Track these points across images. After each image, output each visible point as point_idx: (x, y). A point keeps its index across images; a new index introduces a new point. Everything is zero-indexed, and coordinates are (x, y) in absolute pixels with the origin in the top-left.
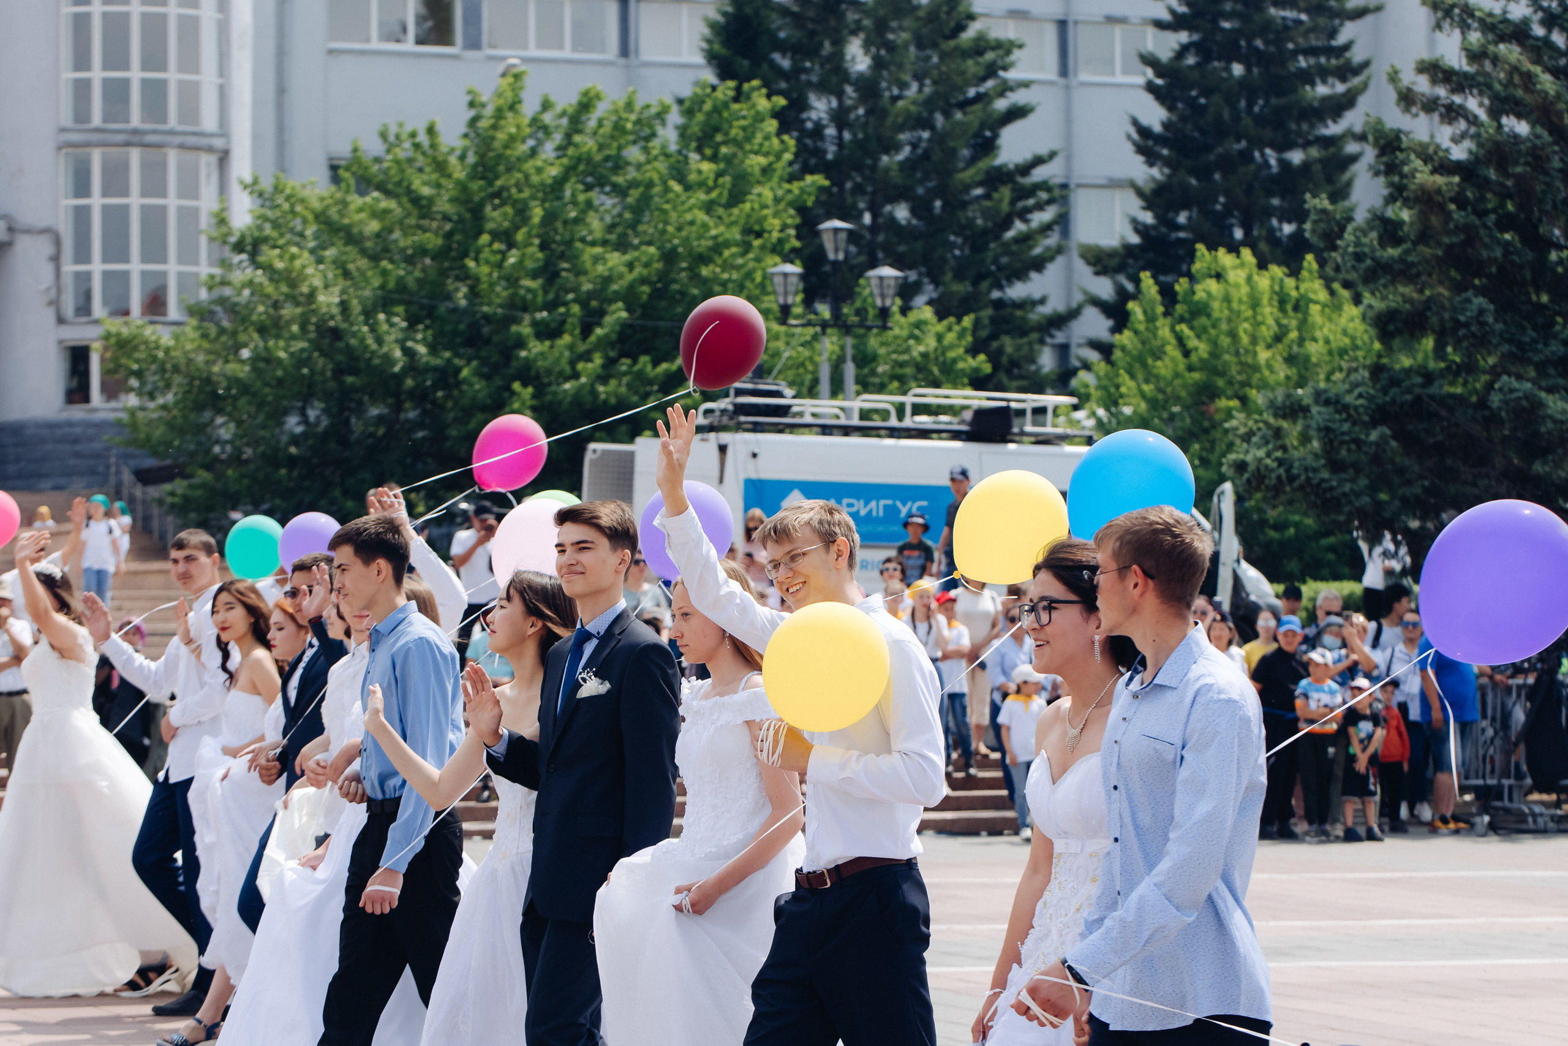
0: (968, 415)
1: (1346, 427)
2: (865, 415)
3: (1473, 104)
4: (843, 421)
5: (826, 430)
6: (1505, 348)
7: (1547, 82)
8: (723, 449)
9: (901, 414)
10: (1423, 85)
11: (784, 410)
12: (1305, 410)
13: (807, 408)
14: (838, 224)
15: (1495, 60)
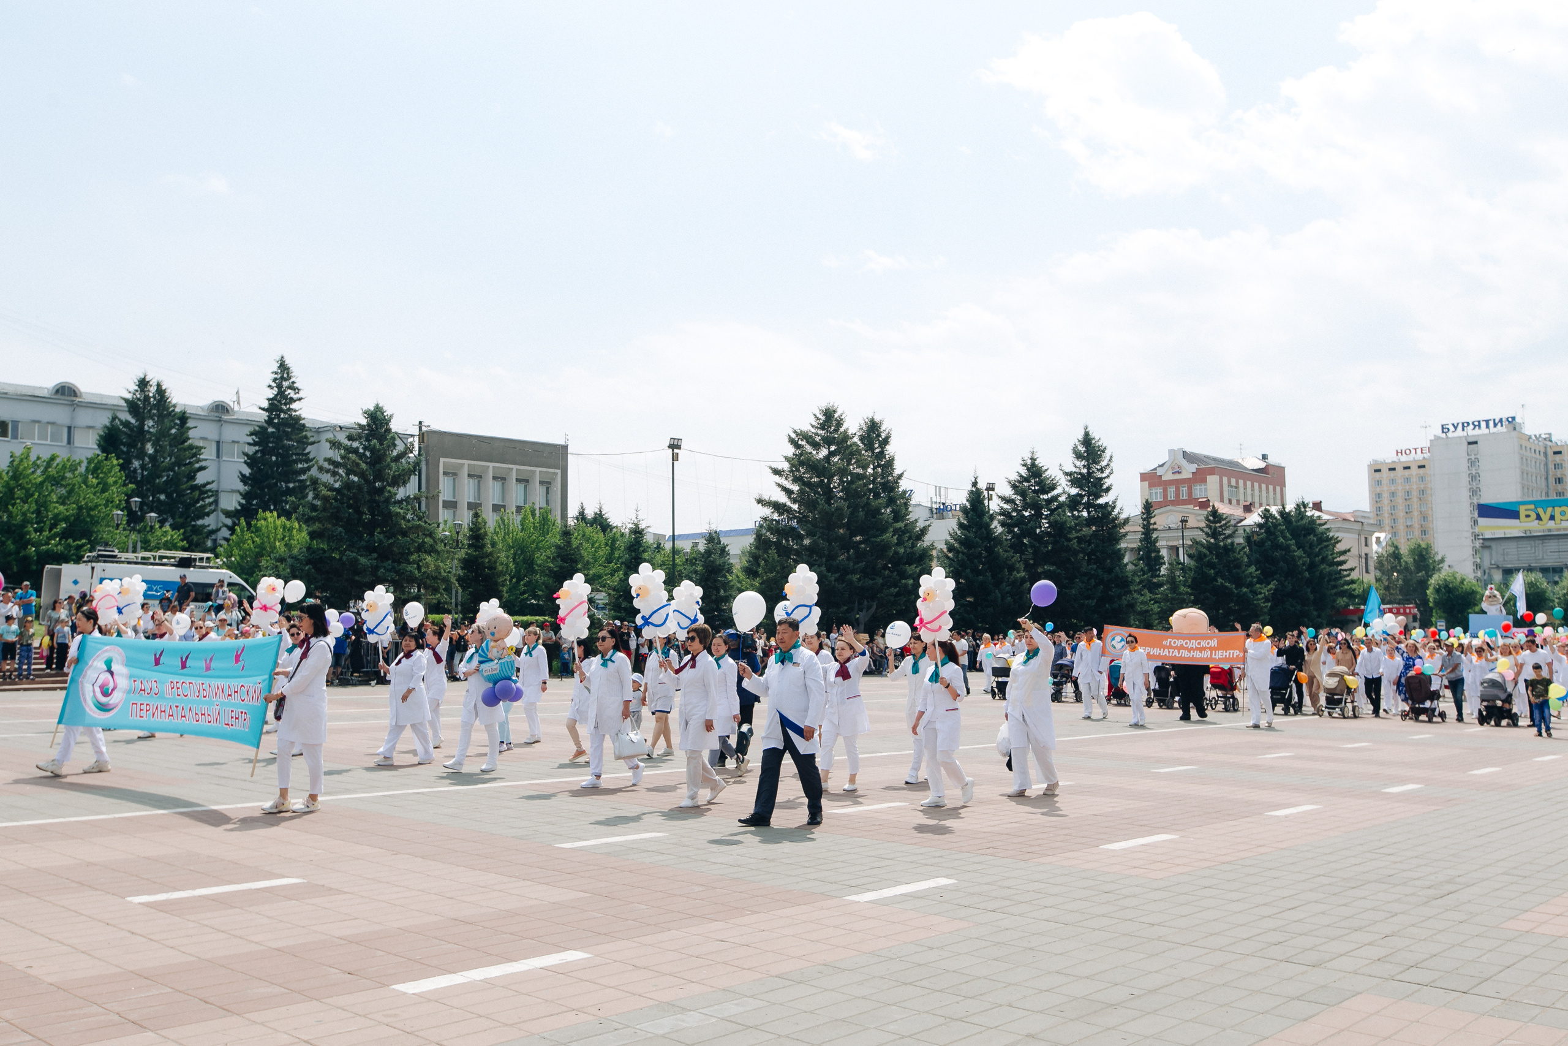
0: (178, 559)
1: (298, 565)
2: (143, 558)
3: (341, 471)
4: (135, 560)
5: (129, 563)
6: (348, 543)
7: (364, 466)
8: (93, 568)
9: (155, 558)
10: (326, 465)
11: (115, 556)
12: (285, 560)
13: (123, 556)
14: (137, 499)
15: (348, 459)
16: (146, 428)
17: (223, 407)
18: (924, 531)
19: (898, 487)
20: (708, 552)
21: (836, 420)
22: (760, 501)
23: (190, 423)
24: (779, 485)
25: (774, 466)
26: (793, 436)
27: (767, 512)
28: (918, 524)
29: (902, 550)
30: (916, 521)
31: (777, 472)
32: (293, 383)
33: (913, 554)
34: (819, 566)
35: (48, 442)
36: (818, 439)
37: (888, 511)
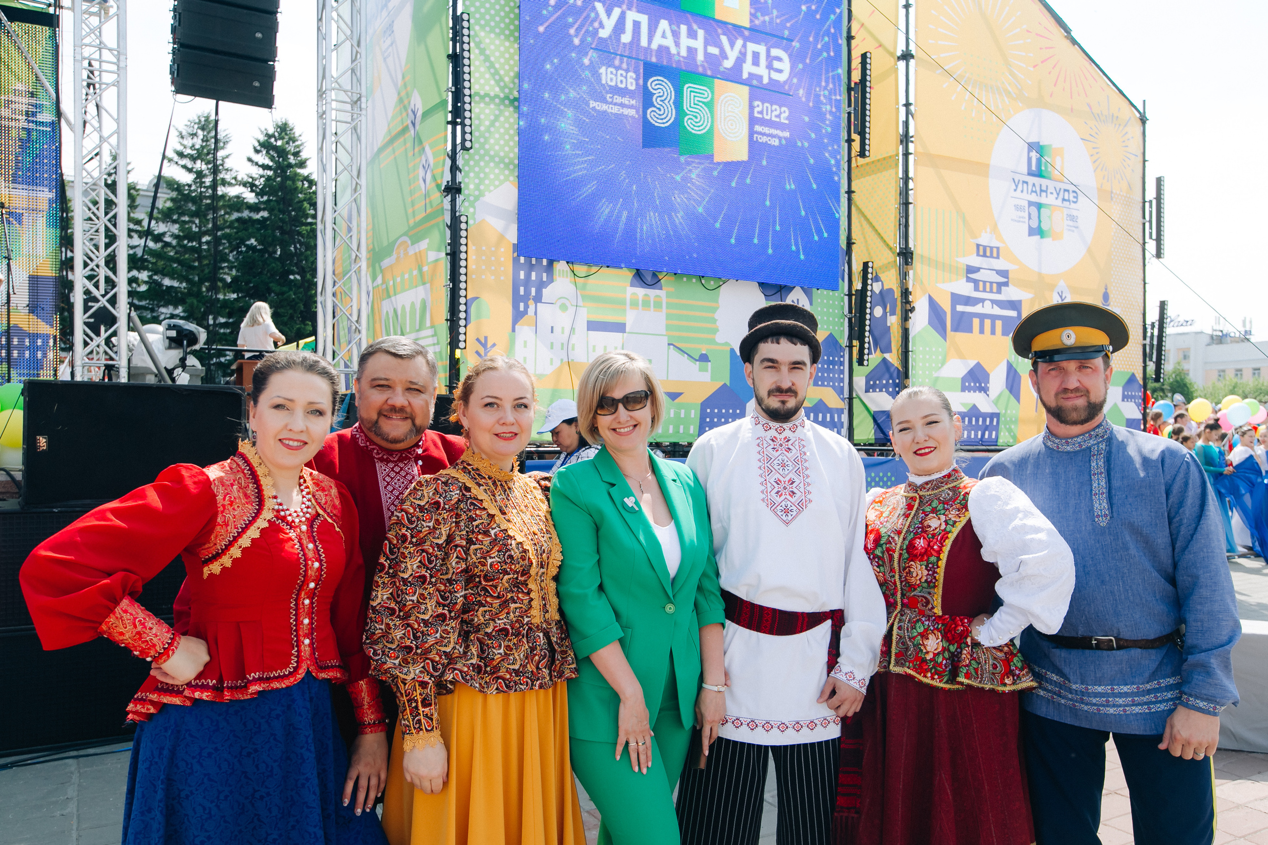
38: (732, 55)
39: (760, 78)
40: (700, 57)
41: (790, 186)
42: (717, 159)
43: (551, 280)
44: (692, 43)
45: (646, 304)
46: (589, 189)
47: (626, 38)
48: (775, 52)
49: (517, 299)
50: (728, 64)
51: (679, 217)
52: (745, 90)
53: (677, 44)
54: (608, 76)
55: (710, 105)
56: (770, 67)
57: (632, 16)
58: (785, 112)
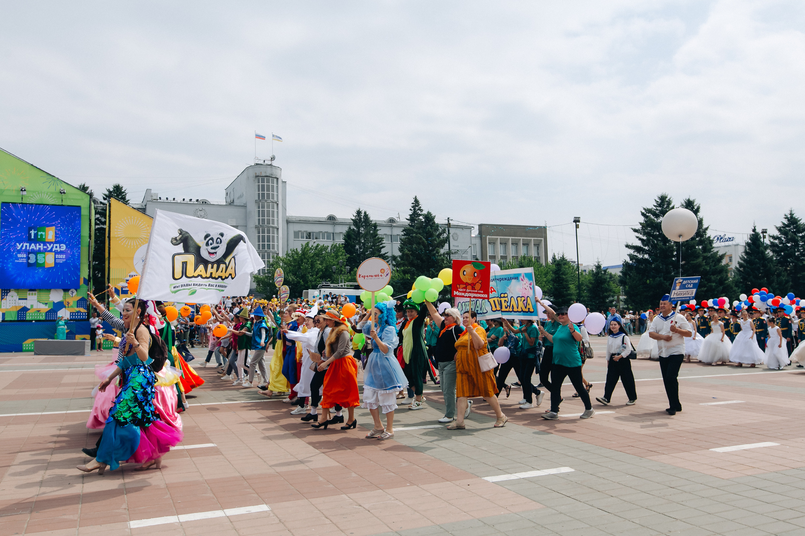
2: (341, 286)
8: (320, 291)
16: (361, 231)
17: (393, 220)
18: (722, 257)
19: (706, 235)
20: (597, 273)
21: (667, 201)
22: (627, 246)
23: (378, 228)
24: (637, 237)
25: (633, 228)
26: (643, 211)
27: (631, 251)
28: (718, 254)
29: (708, 268)
30: (717, 252)
31: (635, 231)
32: (420, 207)
33: (716, 269)
34: (660, 277)
35: (326, 240)
36: (657, 212)
37: (700, 247)
38: (50, 248)
39: (58, 251)
40: (42, 249)
41: (66, 270)
42: (46, 267)
43: (10, 291)
44: (40, 247)
45: (32, 294)
46: (14, 276)
47: (24, 248)
48: (61, 245)
49: (2, 296)
50: (49, 249)
51: (37, 279)
52: (54, 253)
53: (36, 247)
54: (19, 256)
55: (44, 257)
56: (60, 247)
57: (25, 244)
58: (64, 256)
